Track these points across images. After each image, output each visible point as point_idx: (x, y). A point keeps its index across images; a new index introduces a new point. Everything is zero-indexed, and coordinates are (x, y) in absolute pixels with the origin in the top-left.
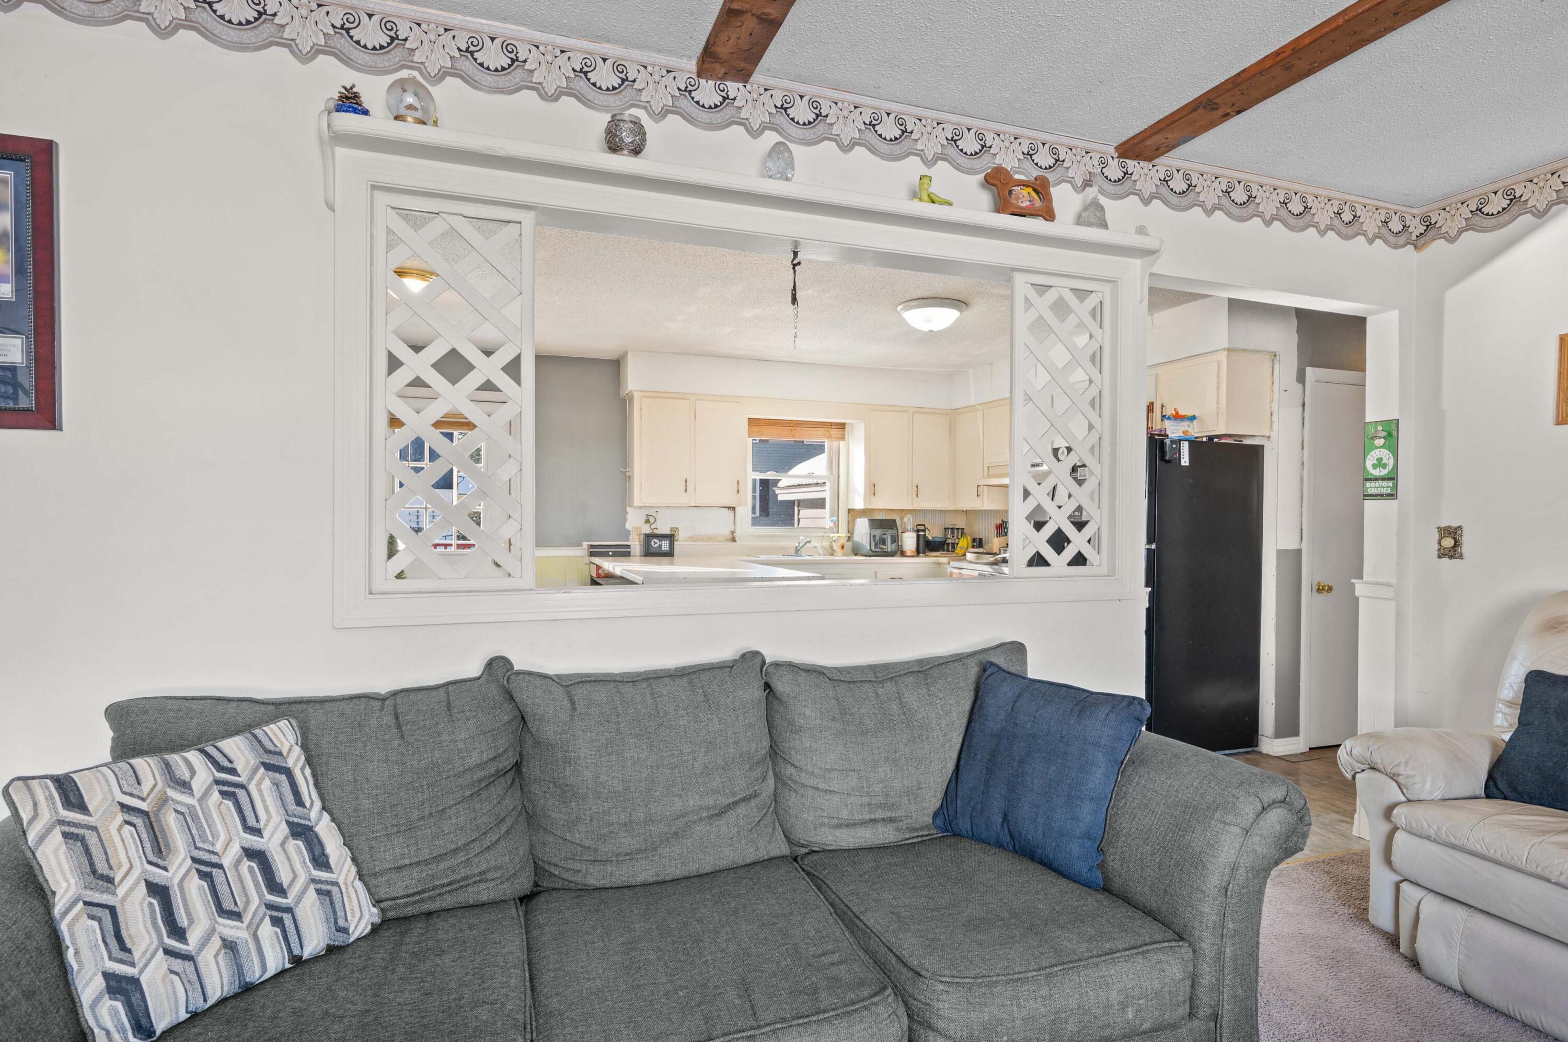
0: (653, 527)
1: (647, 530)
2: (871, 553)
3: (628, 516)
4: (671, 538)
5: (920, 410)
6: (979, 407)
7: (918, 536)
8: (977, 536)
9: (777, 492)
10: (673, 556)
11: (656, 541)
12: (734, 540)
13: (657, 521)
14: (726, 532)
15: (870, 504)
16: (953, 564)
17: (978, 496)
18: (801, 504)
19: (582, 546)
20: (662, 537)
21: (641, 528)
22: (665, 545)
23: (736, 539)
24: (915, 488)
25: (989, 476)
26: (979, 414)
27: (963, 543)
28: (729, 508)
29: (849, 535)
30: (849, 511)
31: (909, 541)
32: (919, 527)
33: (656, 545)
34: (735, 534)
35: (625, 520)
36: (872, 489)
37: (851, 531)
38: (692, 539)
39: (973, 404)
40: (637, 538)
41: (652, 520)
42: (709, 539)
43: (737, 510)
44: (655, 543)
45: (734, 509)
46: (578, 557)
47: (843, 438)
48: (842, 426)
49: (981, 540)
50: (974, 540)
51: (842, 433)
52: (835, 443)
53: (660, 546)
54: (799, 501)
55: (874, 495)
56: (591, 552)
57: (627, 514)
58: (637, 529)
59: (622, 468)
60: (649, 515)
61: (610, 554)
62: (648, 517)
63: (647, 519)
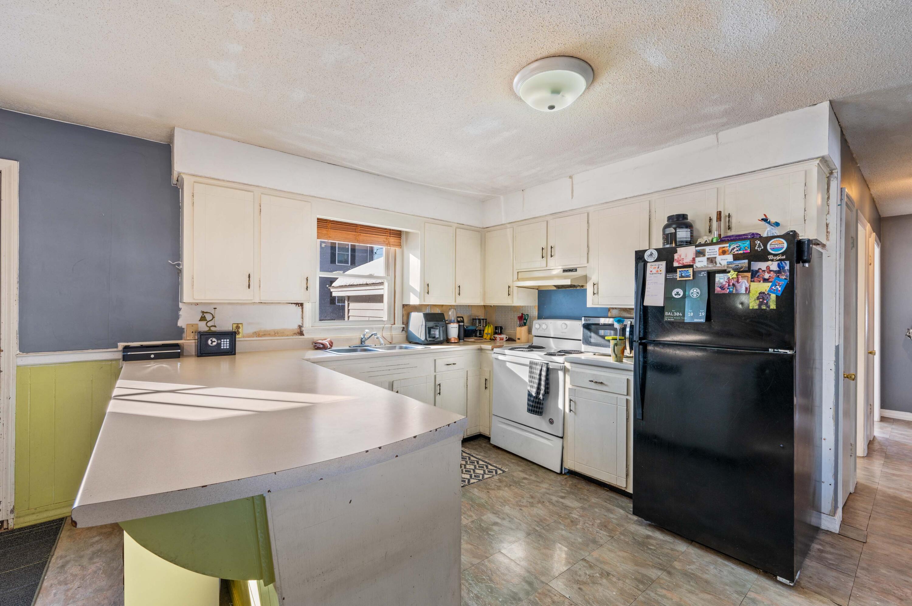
0: (210, 324)
1: (203, 327)
2: (426, 342)
3: (181, 313)
4: (232, 335)
5: (462, 226)
6: (508, 226)
7: (459, 326)
8: (499, 325)
9: (332, 290)
10: (235, 354)
11: (214, 340)
12: (301, 333)
13: (216, 319)
14: (294, 326)
15: (424, 301)
16: (496, 350)
17: (509, 295)
18: (350, 299)
19: (117, 347)
20: (221, 335)
21: (197, 324)
22: (225, 344)
23: (304, 332)
24: (457, 288)
25: (518, 279)
26: (509, 231)
27: (489, 330)
28: (297, 304)
29: (404, 326)
30: (404, 306)
31: (453, 330)
32: (459, 319)
33: (214, 344)
34: (303, 329)
35: (177, 317)
36: (427, 289)
37: (406, 323)
38: (257, 334)
39: (503, 223)
40: (192, 336)
41: (208, 317)
42: (276, 333)
43: (304, 306)
44: (212, 342)
45: (302, 305)
46: (111, 360)
47: (400, 245)
48: (398, 234)
49: (501, 328)
50: (496, 328)
51: (398, 241)
52: (393, 249)
53: (219, 345)
54: (349, 297)
55: (428, 293)
56: (124, 356)
57: (180, 311)
58: (193, 326)
59: (171, 261)
60: (205, 311)
61: (152, 356)
62: (204, 314)
63: (203, 316)
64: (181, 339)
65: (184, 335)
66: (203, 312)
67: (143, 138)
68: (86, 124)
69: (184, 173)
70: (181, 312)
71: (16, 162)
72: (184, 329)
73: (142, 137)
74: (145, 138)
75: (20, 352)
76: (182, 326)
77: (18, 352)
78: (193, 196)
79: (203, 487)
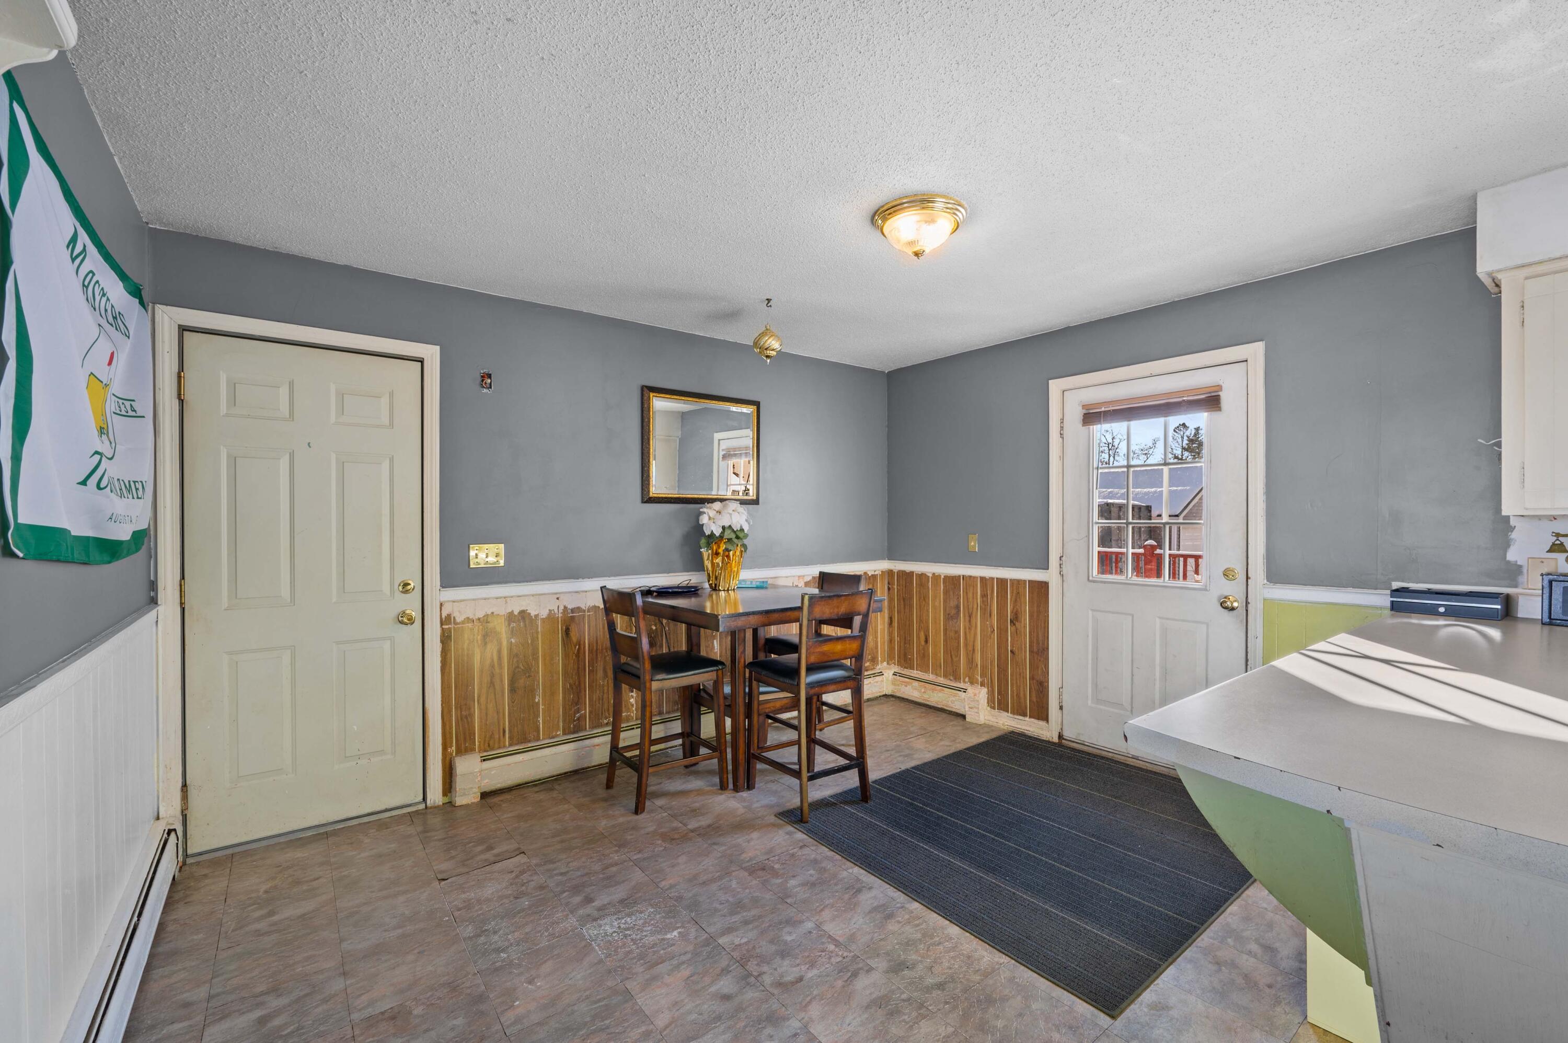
3: (1513, 536)
19: (1390, 588)
21: (1547, 559)
35: (1507, 544)
46: (1380, 608)
56: (1392, 602)
57: (1512, 531)
58: (1542, 562)
59: (1482, 439)
60: (1561, 533)
61: (1442, 610)
62: (1560, 538)
63: (1558, 542)
64: (1516, 586)
65: (1522, 579)
66: (1558, 535)
67: (1432, 236)
68: (1340, 255)
69: (1499, 271)
70: (1513, 533)
71: (1261, 342)
72: (1521, 567)
73: (1430, 234)
74: (1437, 233)
75: (1268, 581)
76: (1517, 562)
77: (1265, 581)
78: (1523, 307)
79: (1235, 757)
